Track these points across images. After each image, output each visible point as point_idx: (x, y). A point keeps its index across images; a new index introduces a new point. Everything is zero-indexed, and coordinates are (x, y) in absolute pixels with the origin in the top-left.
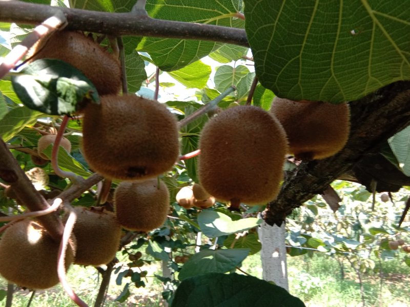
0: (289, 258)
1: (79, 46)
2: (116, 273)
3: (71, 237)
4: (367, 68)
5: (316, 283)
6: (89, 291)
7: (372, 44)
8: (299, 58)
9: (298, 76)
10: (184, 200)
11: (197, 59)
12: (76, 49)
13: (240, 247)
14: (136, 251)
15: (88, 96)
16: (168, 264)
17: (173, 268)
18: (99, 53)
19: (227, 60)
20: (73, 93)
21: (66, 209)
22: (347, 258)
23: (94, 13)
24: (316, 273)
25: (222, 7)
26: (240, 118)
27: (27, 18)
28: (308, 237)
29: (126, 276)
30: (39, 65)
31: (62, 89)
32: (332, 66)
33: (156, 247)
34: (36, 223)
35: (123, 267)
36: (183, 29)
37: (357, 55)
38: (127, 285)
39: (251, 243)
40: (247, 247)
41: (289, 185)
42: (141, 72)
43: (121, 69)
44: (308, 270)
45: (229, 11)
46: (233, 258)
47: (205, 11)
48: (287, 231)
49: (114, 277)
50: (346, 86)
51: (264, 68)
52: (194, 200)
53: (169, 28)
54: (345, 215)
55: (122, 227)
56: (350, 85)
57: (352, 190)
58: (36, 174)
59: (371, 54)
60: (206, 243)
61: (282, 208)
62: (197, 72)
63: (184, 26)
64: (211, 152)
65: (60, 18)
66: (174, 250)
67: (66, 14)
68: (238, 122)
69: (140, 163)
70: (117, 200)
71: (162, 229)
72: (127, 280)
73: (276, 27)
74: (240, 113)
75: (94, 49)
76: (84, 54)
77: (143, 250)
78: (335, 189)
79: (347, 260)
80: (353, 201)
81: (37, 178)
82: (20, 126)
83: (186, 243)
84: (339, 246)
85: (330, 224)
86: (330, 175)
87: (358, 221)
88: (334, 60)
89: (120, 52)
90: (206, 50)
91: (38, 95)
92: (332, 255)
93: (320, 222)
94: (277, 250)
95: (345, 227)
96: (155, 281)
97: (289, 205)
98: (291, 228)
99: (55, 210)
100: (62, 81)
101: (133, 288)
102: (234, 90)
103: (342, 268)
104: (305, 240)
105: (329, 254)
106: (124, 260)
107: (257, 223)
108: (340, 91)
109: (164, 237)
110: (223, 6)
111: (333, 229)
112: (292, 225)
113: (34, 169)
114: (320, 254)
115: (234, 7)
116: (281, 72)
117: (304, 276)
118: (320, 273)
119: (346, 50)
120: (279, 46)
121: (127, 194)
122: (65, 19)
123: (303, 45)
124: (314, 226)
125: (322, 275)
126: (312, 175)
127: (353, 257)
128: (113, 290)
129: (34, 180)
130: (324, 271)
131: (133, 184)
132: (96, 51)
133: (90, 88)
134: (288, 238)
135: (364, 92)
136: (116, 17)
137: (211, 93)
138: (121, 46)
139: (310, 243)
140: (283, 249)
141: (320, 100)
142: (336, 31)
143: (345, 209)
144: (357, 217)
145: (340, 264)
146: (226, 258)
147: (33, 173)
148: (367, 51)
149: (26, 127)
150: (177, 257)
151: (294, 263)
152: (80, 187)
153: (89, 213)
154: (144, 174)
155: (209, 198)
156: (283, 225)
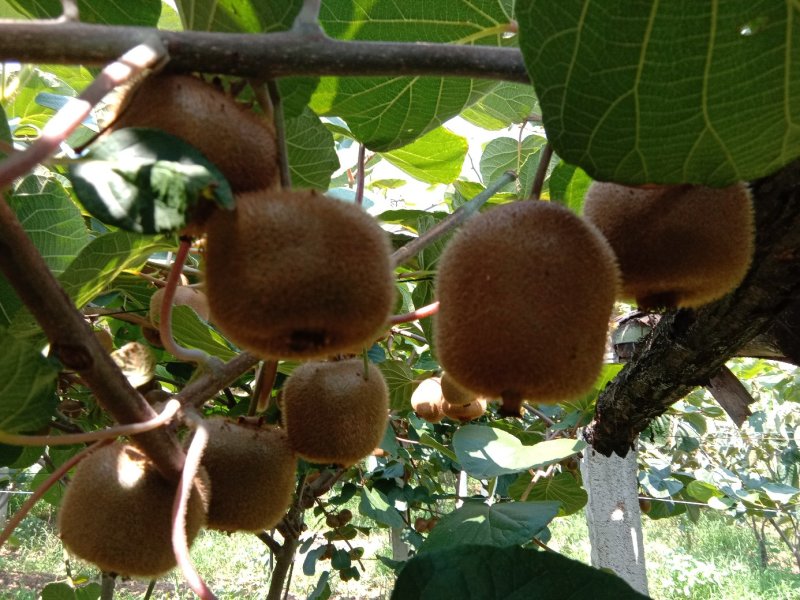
0: (649, 524)
1: (194, 102)
2: (302, 551)
3: (198, 475)
4: (783, 106)
5: (706, 575)
6: (255, 587)
7: (788, 52)
8: (632, 96)
9: (634, 133)
10: (427, 405)
11: (437, 124)
12: (187, 107)
13: (544, 499)
14: (341, 508)
15: (207, 194)
16: (402, 534)
17: (411, 542)
18: (232, 113)
19: (500, 124)
20: (180, 189)
21: (189, 421)
22: (772, 522)
23: (220, 36)
24: (707, 553)
25: (480, 15)
26: (514, 227)
27: (94, 53)
28: (687, 480)
29: (322, 558)
30: (118, 140)
31: (160, 183)
32: (704, 107)
33: (376, 500)
34: (134, 449)
35: (316, 540)
36: (395, 56)
37: (757, 78)
38: (325, 575)
39: (565, 491)
40: (556, 499)
41: (638, 369)
42: (329, 155)
43: (278, 142)
44: (689, 547)
45: (495, 22)
46: (525, 519)
47: (447, 25)
48: (641, 467)
49: (299, 559)
50: (739, 148)
51: (562, 123)
52: (445, 406)
53: (367, 56)
54: (765, 432)
55: (298, 455)
56: (746, 145)
57: (777, 379)
58: (132, 355)
59: (788, 73)
60: (478, 493)
61: (627, 418)
62: (439, 151)
63: (396, 50)
64: (458, 298)
65: (155, 48)
66: (413, 505)
67: (166, 42)
68: (510, 233)
69: (314, 323)
70: (287, 404)
71: (387, 465)
72: (324, 566)
73: (582, 34)
74: (514, 215)
75: (223, 106)
76: (203, 115)
77: (353, 506)
78: (741, 379)
79: (772, 526)
80: (781, 403)
81: (134, 362)
82: (113, 270)
83: (436, 493)
84: (753, 498)
85: (732, 451)
86: (721, 344)
87: (792, 443)
88: (709, 93)
89: (275, 111)
90: (455, 105)
91: (118, 197)
92: (739, 515)
93: (711, 448)
94: (621, 505)
95: (766, 457)
96: (379, 569)
97: (639, 411)
98: (649, 461)
99: (167, 423)
100: (161, 167)
101: (336, 581)
102: (513, 178)
103: (762, 542)
104: (680, 485)
105: (733, 513)
106: (319, 527)
107: (574, 449)
108: (725, 159)
109: (392, 481)
110: (481, 12)
111: (739, 463)
112: (653, 455)
113: (129, 346)
114: (713, 516)
115: (504, 12)
116: (597, 127)
117: (681, 561)
118: (716, 555)
119: (732, 70)
120: (591, 74)
121: (306, 390)
122: (164, 51)
123: (640, 66)
124: (699, 456)
125: (719, 557)
126: (684, 345)
127: (783, 520)
128: (300, 584)
129: (128, 366)
130: (724, 550)
131: (317, 371)
132: (226, 109)
133: (210, 178)
134: (645, 481)
135: (778, 159)
136: (262, 41)
137: (470, 190)
138: (276, 99)
139: (691, 491)
140: (632, 503)
141: (684, 182)
142: (708, 31)
143: (764, 420)
144: (791, 436)
145: (757, 536)
146: (510, 520)
147: (127, 353)
148: (780, 67)
149: (122, 273)
150: (419, 521)
151: (659, 534)
152: (214, 377)
153: (235, 429)
154: (324, 345)
155: (474, 399)
156: (630, 452)
